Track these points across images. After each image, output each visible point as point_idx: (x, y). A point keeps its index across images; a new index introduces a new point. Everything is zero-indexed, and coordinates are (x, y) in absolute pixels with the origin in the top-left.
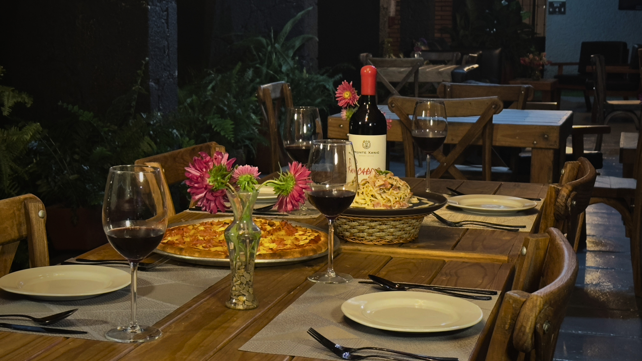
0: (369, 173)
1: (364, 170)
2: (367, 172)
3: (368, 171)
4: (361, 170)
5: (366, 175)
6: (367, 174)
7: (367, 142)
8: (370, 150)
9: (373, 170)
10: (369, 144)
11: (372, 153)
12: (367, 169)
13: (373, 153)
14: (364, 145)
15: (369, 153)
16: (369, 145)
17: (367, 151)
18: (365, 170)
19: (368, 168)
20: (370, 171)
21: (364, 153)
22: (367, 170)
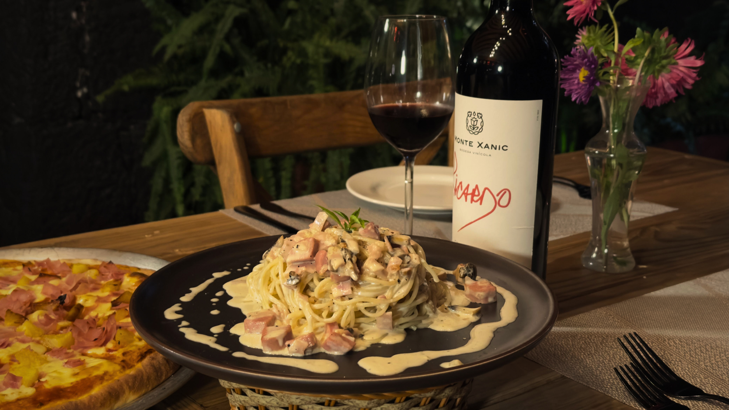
0: (478, 198)
1: (467, 188)
2: (473, 194)
3: (476, 193)
4: (462, 189)
5: (472, 202)
6: (472, 200)
7: (476, 117)
8: (484, 137)
9: (487, 191)
10: (480, 121)
11: (487, 146)
12: (474, 187)
13: (490, 146)
14: (469, 124)
15: (480, 145)
16: (479, 125)
17: (476, 139)
18: (470, 191)
19: (477, 187)
20: (481, 194)
21: (468, 143)
22: (474, 191)
